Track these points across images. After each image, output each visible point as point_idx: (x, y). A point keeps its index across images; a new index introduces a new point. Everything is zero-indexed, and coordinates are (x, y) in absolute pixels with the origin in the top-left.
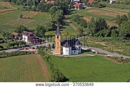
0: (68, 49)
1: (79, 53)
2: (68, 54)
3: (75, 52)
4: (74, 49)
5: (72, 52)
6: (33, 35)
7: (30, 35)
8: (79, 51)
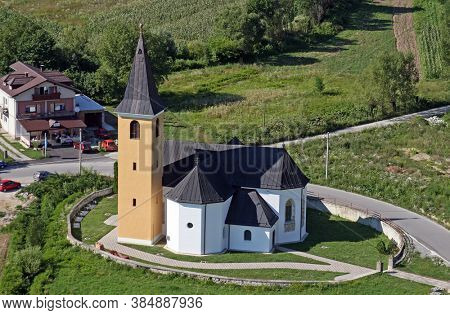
0: (195, 213)
1: (277, 248)
2: (197, 252)
3: (248, 235)
4: (243, 213)
5: (227, 235)
6: (57, 95)
7: (32, 91)
8: (287, 230)
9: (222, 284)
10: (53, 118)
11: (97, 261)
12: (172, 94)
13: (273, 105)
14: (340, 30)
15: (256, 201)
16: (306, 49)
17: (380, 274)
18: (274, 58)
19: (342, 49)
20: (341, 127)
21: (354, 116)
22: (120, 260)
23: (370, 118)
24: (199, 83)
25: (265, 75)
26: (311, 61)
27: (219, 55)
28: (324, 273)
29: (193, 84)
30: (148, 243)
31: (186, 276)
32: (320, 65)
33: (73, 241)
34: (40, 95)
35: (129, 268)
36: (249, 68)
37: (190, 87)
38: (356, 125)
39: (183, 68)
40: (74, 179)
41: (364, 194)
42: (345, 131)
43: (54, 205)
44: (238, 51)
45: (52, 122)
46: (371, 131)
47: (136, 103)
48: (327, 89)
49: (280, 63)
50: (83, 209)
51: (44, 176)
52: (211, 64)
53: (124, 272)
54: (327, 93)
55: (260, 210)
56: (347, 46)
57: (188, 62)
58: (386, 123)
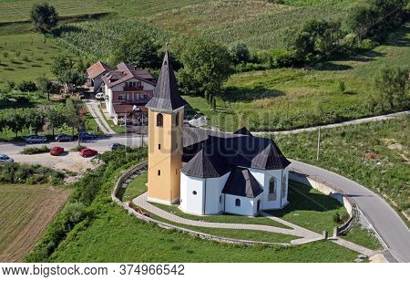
5: (223, 201)
6: (141, 88)
7: (124, 85)
8: (270, 200)
9: (206, 240)
10: (136, 104)
11: (124, 215)
12: (236, 88)
13: (303, 100)
14: (377, 45)
15: (246, 177)
16: (346, 58)
17: (324, 240)
18: (320, 65)
19: (372, 60)
20: (347, 119)
21: (359, 112)
22: (139, 216)
23: (371, 113)
24: (257, 81)
25: (308, 78)
26: (347, 68)
27: (279, 61)
28: (285, 236)
29: (253, 82)
30: (168, 203)
31: (181, 232)
32: (352, 71)
33: (114, 198)
34: (129, 87)
35: (144, 222)
36: (298, 71)
37: (250, 84)
38: (359, 118)
39: (251, 69)
40: (135, 150)
41: (340, 174)
42: (347, 123)
43: (115, 169)
44: (293, 59)
45: (135, 107)
46: (367, 124)
47: (161, 101)
48: (348, 89)
49: (323, 69)
50: (135, 173)
51: (115, 146)
52: (273, 67)
53: (140, 225)
54: (347, 93)
55: (248, 184)
56: (376, 58)
57: (256, 65)
58: (381, 118)
